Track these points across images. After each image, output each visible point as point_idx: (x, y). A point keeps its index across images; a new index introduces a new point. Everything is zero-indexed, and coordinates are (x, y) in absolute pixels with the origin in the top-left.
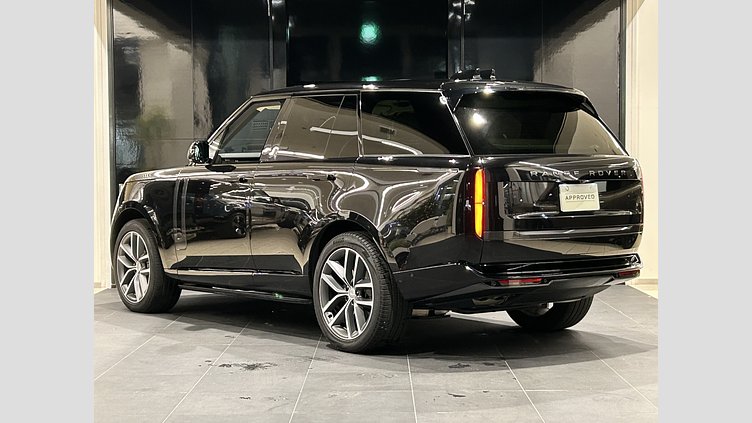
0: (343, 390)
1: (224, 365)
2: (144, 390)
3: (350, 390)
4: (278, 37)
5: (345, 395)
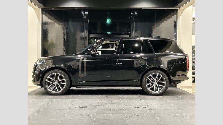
0: (107, 113)
1: (74, 107)
2: (54, 113)
3: (109, 113)
4: (86, 22)
5: (107, 115)
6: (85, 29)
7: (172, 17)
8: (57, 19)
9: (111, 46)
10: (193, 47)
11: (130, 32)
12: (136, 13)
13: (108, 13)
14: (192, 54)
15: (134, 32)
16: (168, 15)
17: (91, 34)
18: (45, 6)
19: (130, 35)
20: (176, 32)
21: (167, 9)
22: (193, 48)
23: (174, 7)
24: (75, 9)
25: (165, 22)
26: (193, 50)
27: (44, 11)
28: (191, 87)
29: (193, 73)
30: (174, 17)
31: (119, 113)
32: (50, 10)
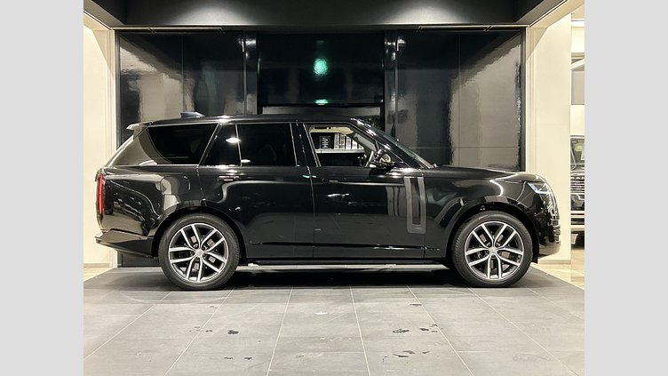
0: (309, 351)
3: (314, 351)
4: (251, 69)
5: (310, 356)
6: (248, 92)
7: (509, 50)
8: (163, 62)
9: (325, 141)
10: (575, 142)
11: (383, 97)
12: (400, 41)
13: (320, 42)
14: (572, 161)
15: (394, 100)
16: (497, 46)
17: (265, 106)
18: (125, 22)
19: (382, 106)
20: (522, 95)
21: (494, 29)
22: (572, 145)
23: (515, 20)
24: (217, 31)
25: (489, 67)
26: (573, 150)
27: (124, 38)
28: (569, 263)
29: (573, 220)
30: (515, 52)
31: (344, 350)
32: (143, 36)
